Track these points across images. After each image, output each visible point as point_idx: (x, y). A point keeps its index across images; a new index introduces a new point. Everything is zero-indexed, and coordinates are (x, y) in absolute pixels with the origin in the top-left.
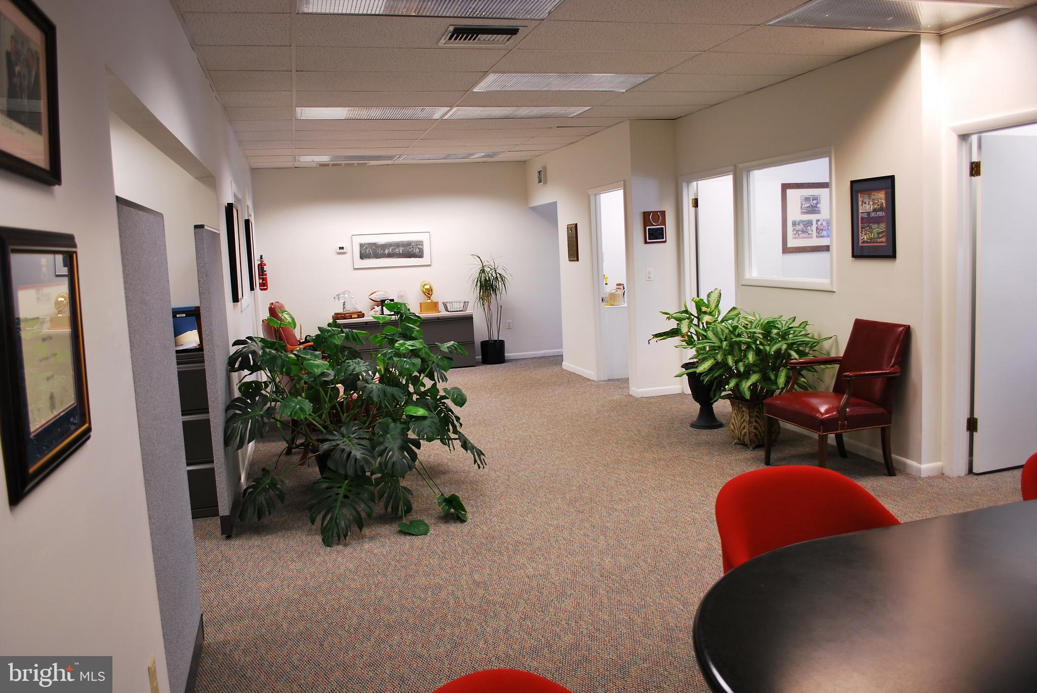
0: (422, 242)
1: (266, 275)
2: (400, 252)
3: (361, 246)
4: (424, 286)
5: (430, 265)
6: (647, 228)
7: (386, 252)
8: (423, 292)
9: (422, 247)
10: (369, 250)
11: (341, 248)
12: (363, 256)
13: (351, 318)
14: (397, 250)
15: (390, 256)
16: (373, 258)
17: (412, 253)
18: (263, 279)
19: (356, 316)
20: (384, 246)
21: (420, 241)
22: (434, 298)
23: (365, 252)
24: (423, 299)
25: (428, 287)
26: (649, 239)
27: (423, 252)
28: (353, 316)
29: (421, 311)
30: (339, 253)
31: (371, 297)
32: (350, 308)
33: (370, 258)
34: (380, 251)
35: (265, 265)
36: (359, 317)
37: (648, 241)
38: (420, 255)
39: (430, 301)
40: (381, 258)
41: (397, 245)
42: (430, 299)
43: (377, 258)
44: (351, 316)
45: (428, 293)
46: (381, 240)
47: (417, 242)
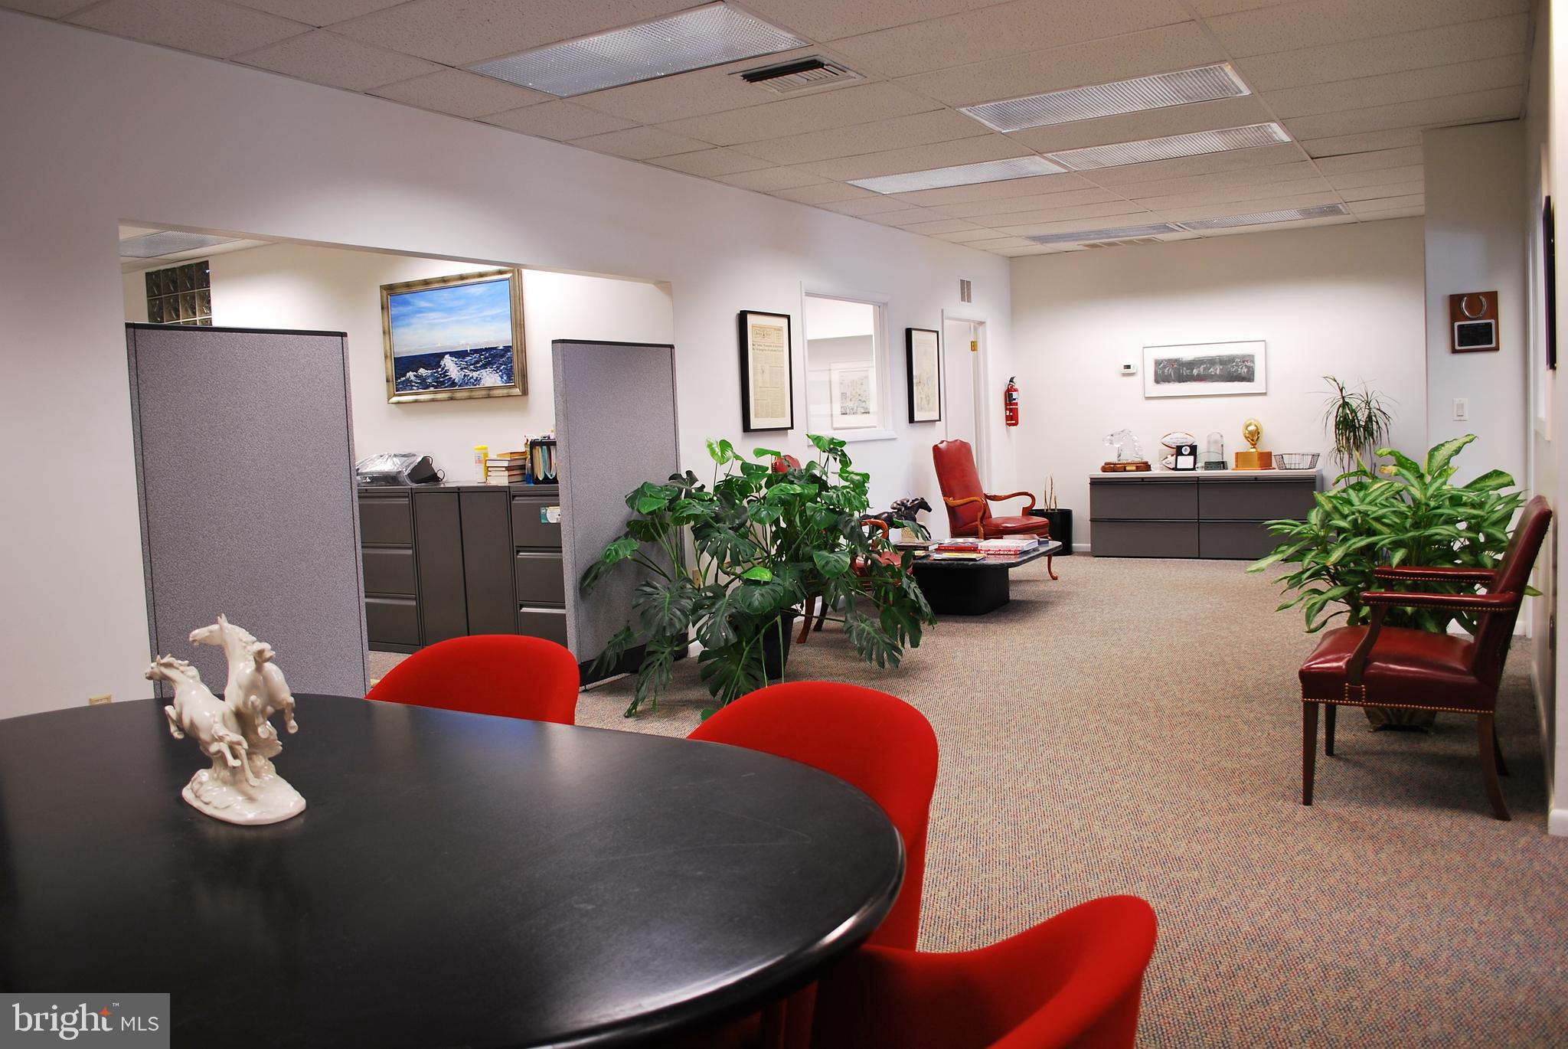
0: (1253, 356)
1: (1016, 404)
2: (1216, 373)
3: (1158, 363)
4: (1248, 426)
5: (1265, 394)
6: (1457, 324)
7: (1195, 372)
8: (1245, 437)
9: (1252, 365)
10: (1168, 370)
11: (1128, 367)
12: (1160, 378)
13: (1125, 471)
14: (1211, 369)
15: (1200, 378)
16: (1174, 381)
17: (1235, 374)
18: (1011, 410)
19: (1134, 468)
20: (1192, 364)
21: (1249, 355)
22: (1264, 446)
23: (1163, 372)
24: (1244, 446)
25: (1252, 428)
26: (1459, 345)
27: (1253, 374)
28: (1128, 468)
29: (1237, 466)
30: (1124, 375)
31: (1164, 440)
32: (1128, 457)
33: (1169, 382)
34: (1185, 372)
35: (1016, 390)
36: (1138, 469)
37: (1457, 348)
38: (1249, 377)
39: (1254, 450)
40: (1186, 381)
41: (1212, 362)
42: (1254, 447)
43: (1180, 382)
44: (1125, 467)
45: (1254, 437)
46: (1187, 354)
47: (1244, 356)
